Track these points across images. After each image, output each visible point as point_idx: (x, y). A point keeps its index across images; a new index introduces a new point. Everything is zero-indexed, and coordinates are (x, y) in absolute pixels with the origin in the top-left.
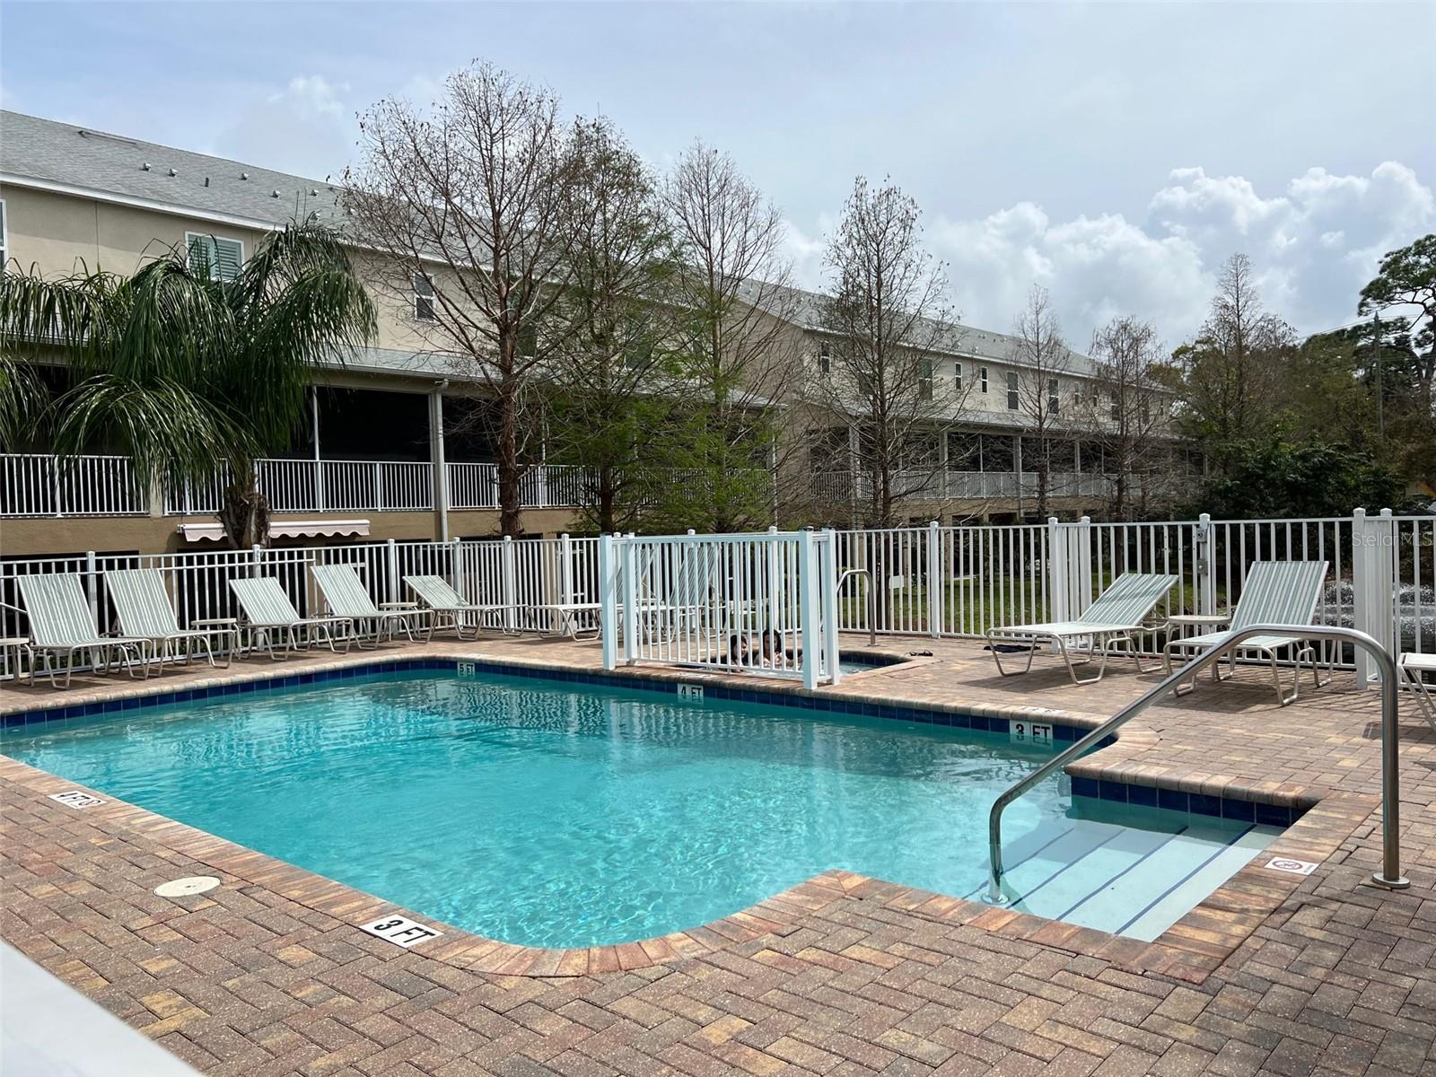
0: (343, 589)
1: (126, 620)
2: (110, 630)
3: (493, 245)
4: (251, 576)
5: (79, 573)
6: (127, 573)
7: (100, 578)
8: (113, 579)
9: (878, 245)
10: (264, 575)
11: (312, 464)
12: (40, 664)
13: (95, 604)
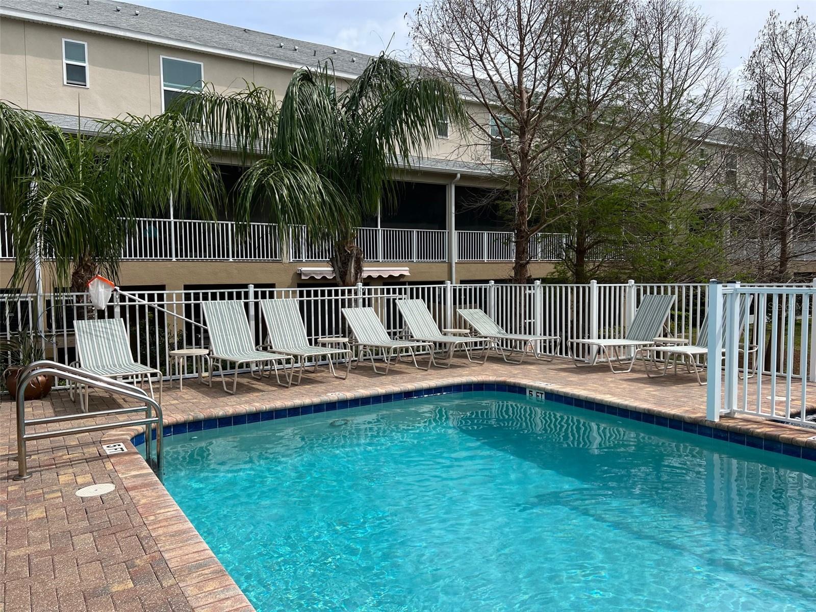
0: (419, 318)
1: (274, 337)
2: (263, 344)
3: (518, 61)
4: (357, 306)
5: (243, 301)
6: (275, 301)
7: (257, 304)
8: (265, 304)
9: (786, 63)
10: (364, 306)
11: (376, 230)
12: (216, 368)
13: (253, 323)
